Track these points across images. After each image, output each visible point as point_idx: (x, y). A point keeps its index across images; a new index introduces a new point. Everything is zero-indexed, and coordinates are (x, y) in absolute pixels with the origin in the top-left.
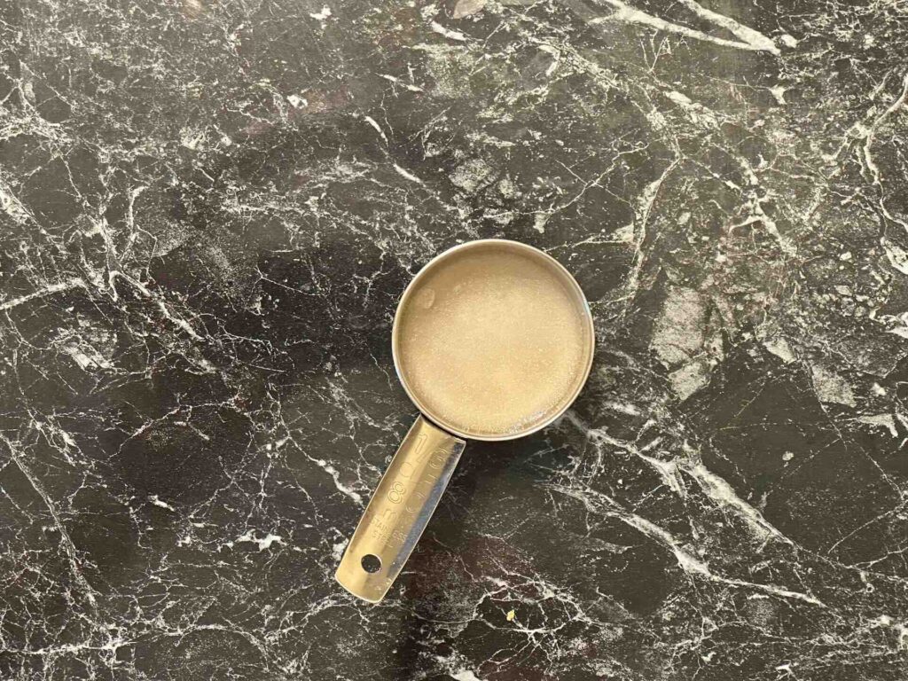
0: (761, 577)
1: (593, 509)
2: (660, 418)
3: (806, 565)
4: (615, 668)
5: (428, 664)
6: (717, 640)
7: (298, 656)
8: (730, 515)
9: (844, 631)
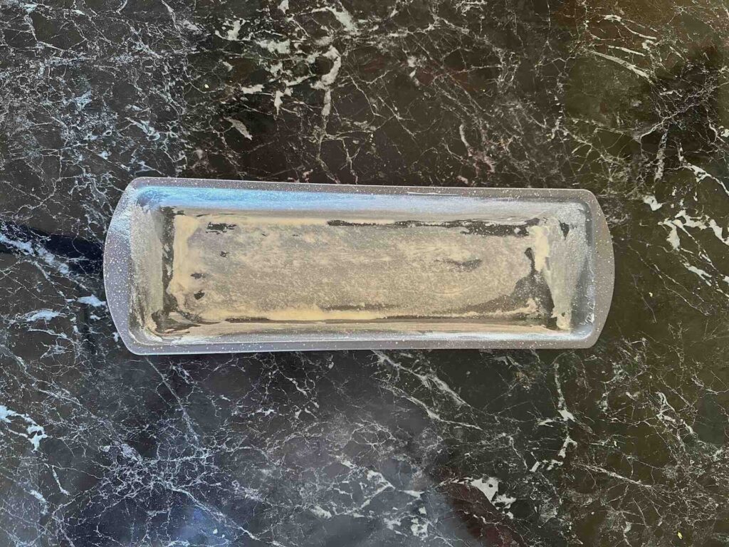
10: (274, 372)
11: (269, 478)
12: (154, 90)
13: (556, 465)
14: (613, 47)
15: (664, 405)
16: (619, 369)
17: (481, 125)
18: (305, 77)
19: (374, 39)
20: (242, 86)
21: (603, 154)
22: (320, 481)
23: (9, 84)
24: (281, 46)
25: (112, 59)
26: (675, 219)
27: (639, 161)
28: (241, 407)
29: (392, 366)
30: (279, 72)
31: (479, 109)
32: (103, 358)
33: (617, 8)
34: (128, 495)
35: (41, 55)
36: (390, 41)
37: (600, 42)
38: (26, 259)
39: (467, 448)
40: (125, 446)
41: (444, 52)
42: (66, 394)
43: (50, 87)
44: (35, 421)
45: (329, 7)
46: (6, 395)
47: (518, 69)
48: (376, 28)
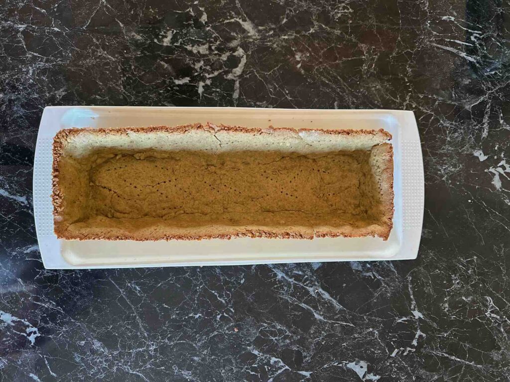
0: (337, 320)
1: (291, 302)
2: (308, 275)
3: (350, 315)
4: (298, 347)
5: (245, 349)
6: (326, 337)
7: (207, 349)
8: (329, 302)
9: (360, 333)
10: (201, 287)
11: (199, 363)
12: (111, 84)
13: (410, 351)
14: (449, 40)
15: (491, 306)
16: (456, 280)
17: (350, 102)
18: (220, 71)
19: (270, 41)
20: (175, 79)
21: (442, 120)
22: (236, 365)
23: (8, 84)
24: (202, 49)
25: (81, 62)
26: (498, 167)
27: (470, 124)
28: (177, 312)
29: (287, 281)
30: (201, 68)
31: (349, 90)
32: (78, 278)
33: (451, 11)
34: (98, 376)
35: (30, 61)
36: (282, 41)
37: (438, 36)
38: (23, 208)
39: (343, 340)
40: (95, 341)
41: (323, 49)
42: (53, 305)
43: (37, 84)
44: (31, 324)
45: (237, 18)
46: (11, 306)
47: (378, 59)
48: (271, 33)
